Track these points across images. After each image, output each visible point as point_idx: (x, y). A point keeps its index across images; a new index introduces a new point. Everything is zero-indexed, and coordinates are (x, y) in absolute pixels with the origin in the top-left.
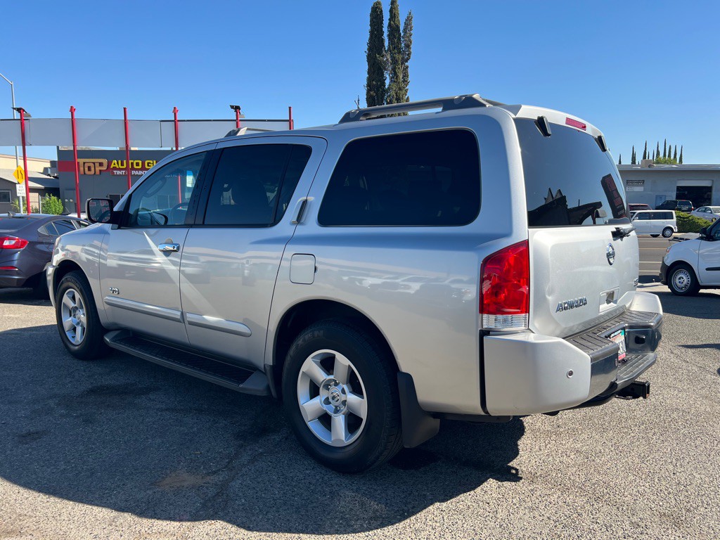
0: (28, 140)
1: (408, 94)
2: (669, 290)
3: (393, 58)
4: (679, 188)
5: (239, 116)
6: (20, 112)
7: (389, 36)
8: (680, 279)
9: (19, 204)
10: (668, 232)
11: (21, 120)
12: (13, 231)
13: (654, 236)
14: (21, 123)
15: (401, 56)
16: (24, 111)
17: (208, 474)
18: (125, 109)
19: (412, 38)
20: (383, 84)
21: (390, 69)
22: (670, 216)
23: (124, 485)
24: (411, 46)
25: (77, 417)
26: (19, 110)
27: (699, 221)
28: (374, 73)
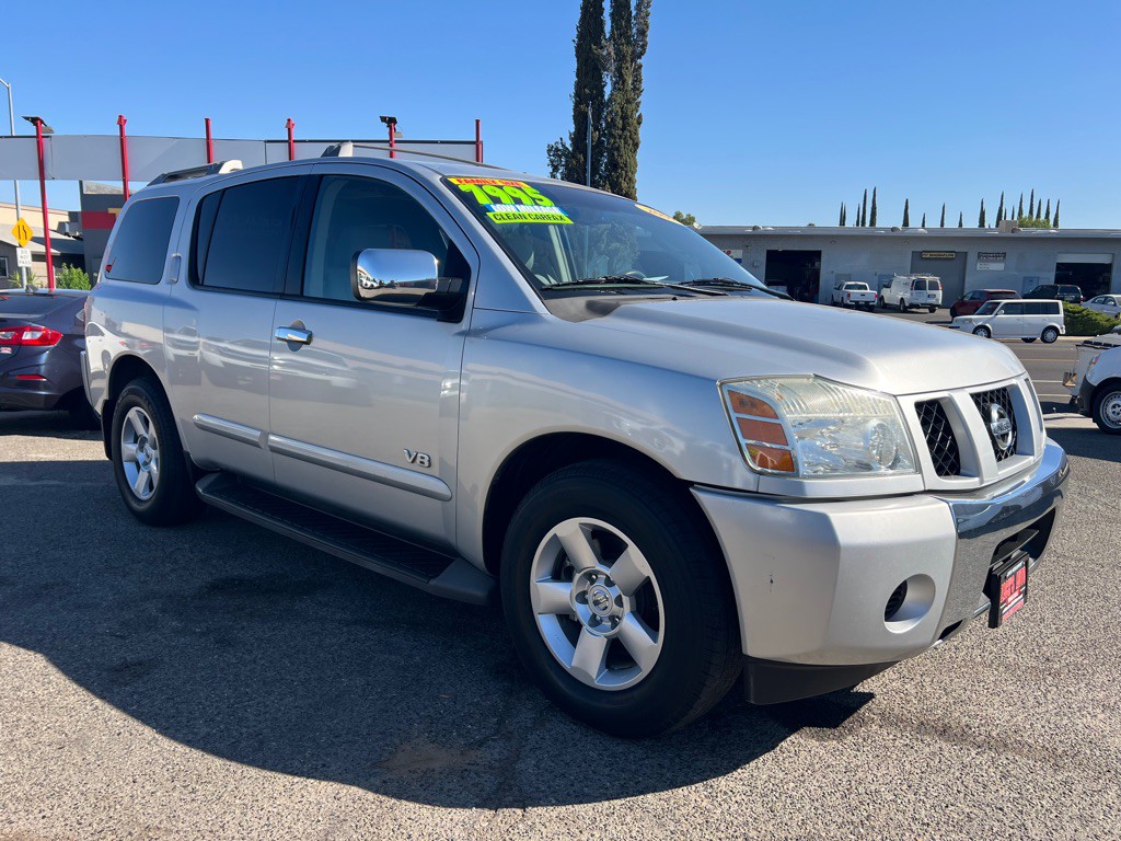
0: (48, 171)
1: (641, 110)
2: (1095, 426)
3: (618, 52)
4: (1060, 266)
5: (394, 134)
6: (36, 125)
7: (612, 15)
8: (1114, 407)
9: (21, 279)
10: (1050, 335)
11: (37, 137)
12: (37, 316)
13: (1026, 340)
14: (38, 142)
15: (630, 50)
16: (42, 122)
17: (470, 746)
18: (207, 120)
19: (650, 20)
20: (602, 94)
21: (613, 68)
22: (1053, 309)
23: (324, 766)
24: (648, 33)
25: (203, 634)
26: (35, 121)
27: (1098, 318)
28: (587, 74)
